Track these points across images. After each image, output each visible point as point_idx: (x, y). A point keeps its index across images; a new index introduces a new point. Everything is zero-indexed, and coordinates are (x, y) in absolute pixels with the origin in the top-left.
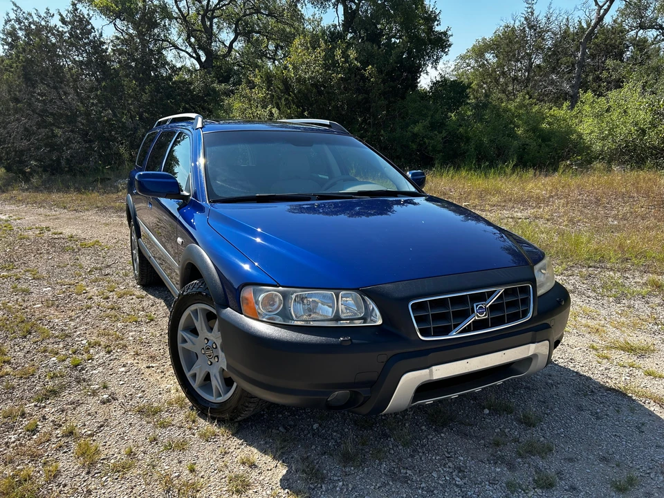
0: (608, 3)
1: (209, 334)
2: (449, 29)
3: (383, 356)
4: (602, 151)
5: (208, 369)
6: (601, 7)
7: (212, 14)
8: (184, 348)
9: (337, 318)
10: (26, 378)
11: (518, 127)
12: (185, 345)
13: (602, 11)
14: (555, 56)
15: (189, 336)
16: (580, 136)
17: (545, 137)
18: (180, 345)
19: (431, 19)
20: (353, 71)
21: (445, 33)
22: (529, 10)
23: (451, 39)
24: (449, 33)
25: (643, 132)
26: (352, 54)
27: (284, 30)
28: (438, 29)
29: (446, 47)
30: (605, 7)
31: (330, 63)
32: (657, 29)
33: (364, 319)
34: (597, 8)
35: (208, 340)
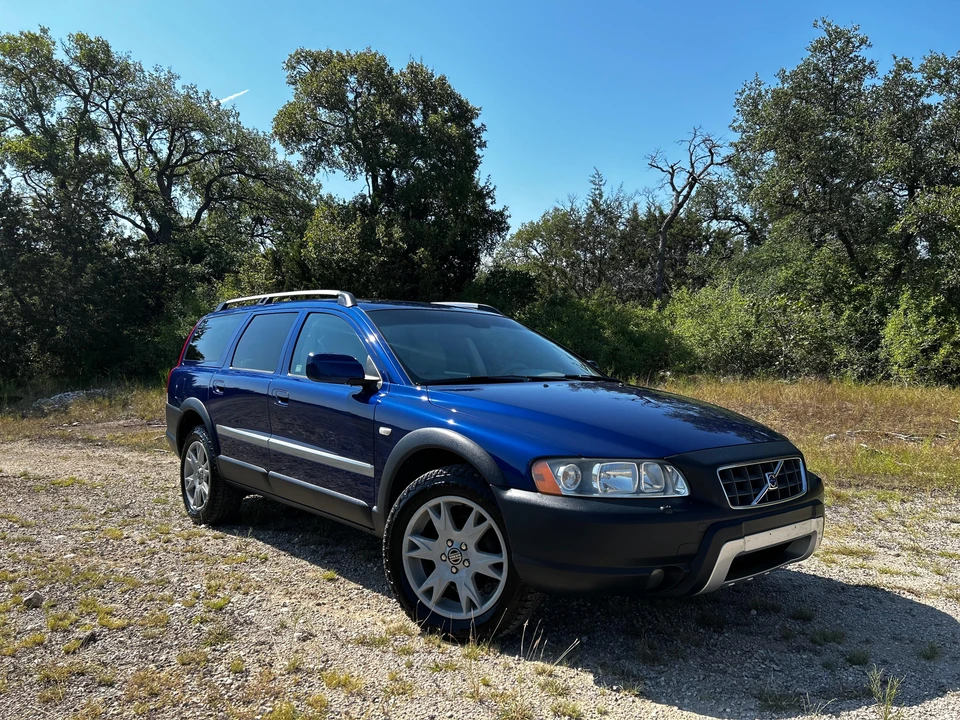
0: (687, 189)
1: (456, 533)
2: (505, 208)
3: (702, 525)
4: (706, 358)
5: (452, 578)
6: (679, 193)
7: (172, 171)
8: (412, 559)
9: (639, 491)
10: (163, 627)
11: (604, 328)
12: (414, 554)
13: (681, 198)
14: (628, 241)
15: (422, 540)
16: (679, 339)
17: (637, 341)
18: (406, 555)
19: (482, 195)
20: (396, 255)
21: (501, 214)
22: (597, 192)
23: (508, 220)
24: (506, 213)
25: (748, 336)
26: (397, 232)
27: (277, 197)
28: (496, 208)
29: (503, 230)
30: (685, 193)
31: (367, 241)
32: (733, 221)
33: (665, 491)
34: (674, 193)
35: (452, 542)
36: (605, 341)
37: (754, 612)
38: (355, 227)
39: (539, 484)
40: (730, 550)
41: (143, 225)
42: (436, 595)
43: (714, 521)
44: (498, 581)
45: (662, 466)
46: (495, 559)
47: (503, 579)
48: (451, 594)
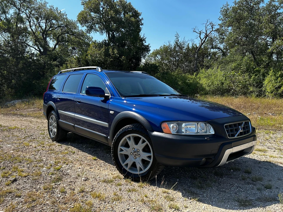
0: (205, 39)
1: (135, 146)
2: (149, 44)
3: (219, 144)
4: (210, 90)
5: (134, 160)
6: (202, 40)
7: (47, 33)
8: (121, 154)
9: (197, 132)
10: (39, 176)
11: (179, 81)
12: (122, 153)
13: (203, 41)
14: (186, 55)
15: (124, 148)
16: (201, 85)
17: (189, 85)
18: (119, 153)
19: (142, 40)
20: (115, 58)
21: (148, 46)
22: (177, 40)
23: (150, 48)
24: (149, 46)
25: (223, 84)
26: (116, 51)
27: (79, 41)
28: (146, 44)
29: (148, 51)
30: (204, 40)
31: (107, 54)
32: (218, 49)
33: (206, 132)
34: (201, 40)
35: (134, 149)
36: (179, 85)
37: (232, 171)
38: (103, 50)
39: (164, 130)
40: (228, 152)
41: (38, 49)
42: (129, 166)
43: (223, 142)
44: (150, 162)
45: (205, 124)
46: (148, 155)
47: (151, 161)
48: (134, 165)
